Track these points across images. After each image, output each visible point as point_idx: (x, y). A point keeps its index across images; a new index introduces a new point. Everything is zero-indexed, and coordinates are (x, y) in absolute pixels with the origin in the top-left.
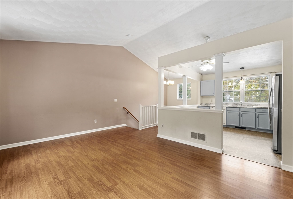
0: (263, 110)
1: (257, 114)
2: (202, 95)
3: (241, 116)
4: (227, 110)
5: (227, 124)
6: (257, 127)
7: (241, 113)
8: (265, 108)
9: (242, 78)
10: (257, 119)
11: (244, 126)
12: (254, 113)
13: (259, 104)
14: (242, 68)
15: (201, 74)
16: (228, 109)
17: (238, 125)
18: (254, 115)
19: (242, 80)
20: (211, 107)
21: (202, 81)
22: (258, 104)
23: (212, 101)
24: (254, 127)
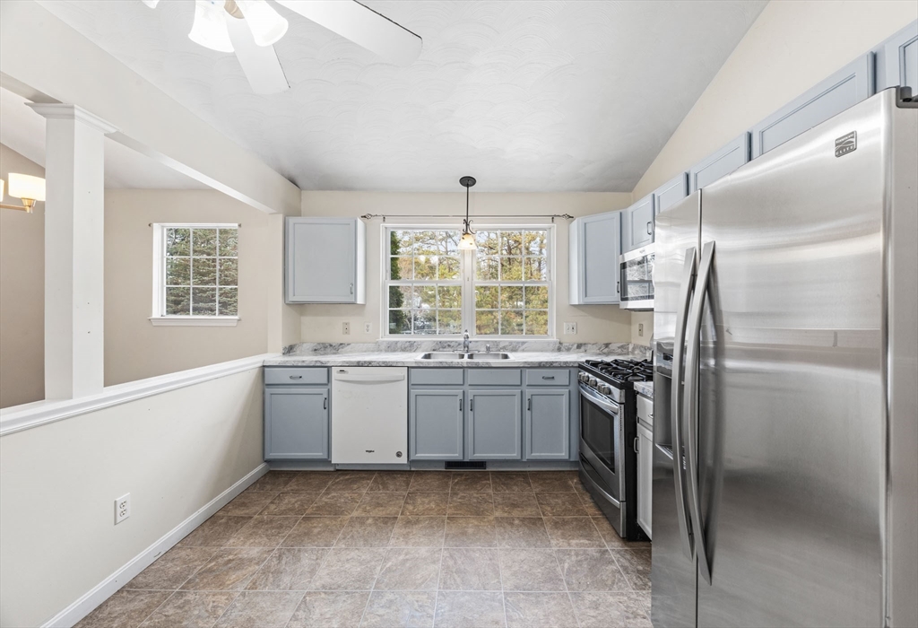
0: (546, 375)
1: (528, 392)
2: (291, 298)
3: (468, 407)
4: (412, 382)
5: (412, 458)
6: (528, 456)
7: (471, 392)
8: (552, 363)
9: (467, 225)
10: (527, 413)
11: (479, 456)
12: (517, 391)
13: (523, 343)
14: (468, 181)
15: (293, 182)
16: (418, 376)
17: (456, 456)
18: (517, 400)
19: (466, 233)
20: (334, 370)
21: (292, 220)
22: (518, 343)
23: (346, 330)
24: (515, 455)
